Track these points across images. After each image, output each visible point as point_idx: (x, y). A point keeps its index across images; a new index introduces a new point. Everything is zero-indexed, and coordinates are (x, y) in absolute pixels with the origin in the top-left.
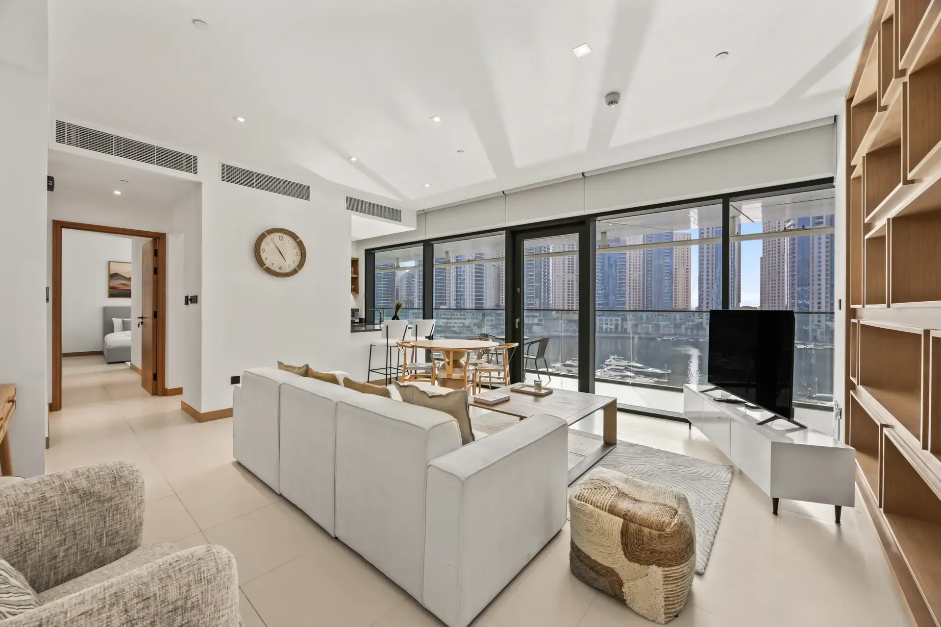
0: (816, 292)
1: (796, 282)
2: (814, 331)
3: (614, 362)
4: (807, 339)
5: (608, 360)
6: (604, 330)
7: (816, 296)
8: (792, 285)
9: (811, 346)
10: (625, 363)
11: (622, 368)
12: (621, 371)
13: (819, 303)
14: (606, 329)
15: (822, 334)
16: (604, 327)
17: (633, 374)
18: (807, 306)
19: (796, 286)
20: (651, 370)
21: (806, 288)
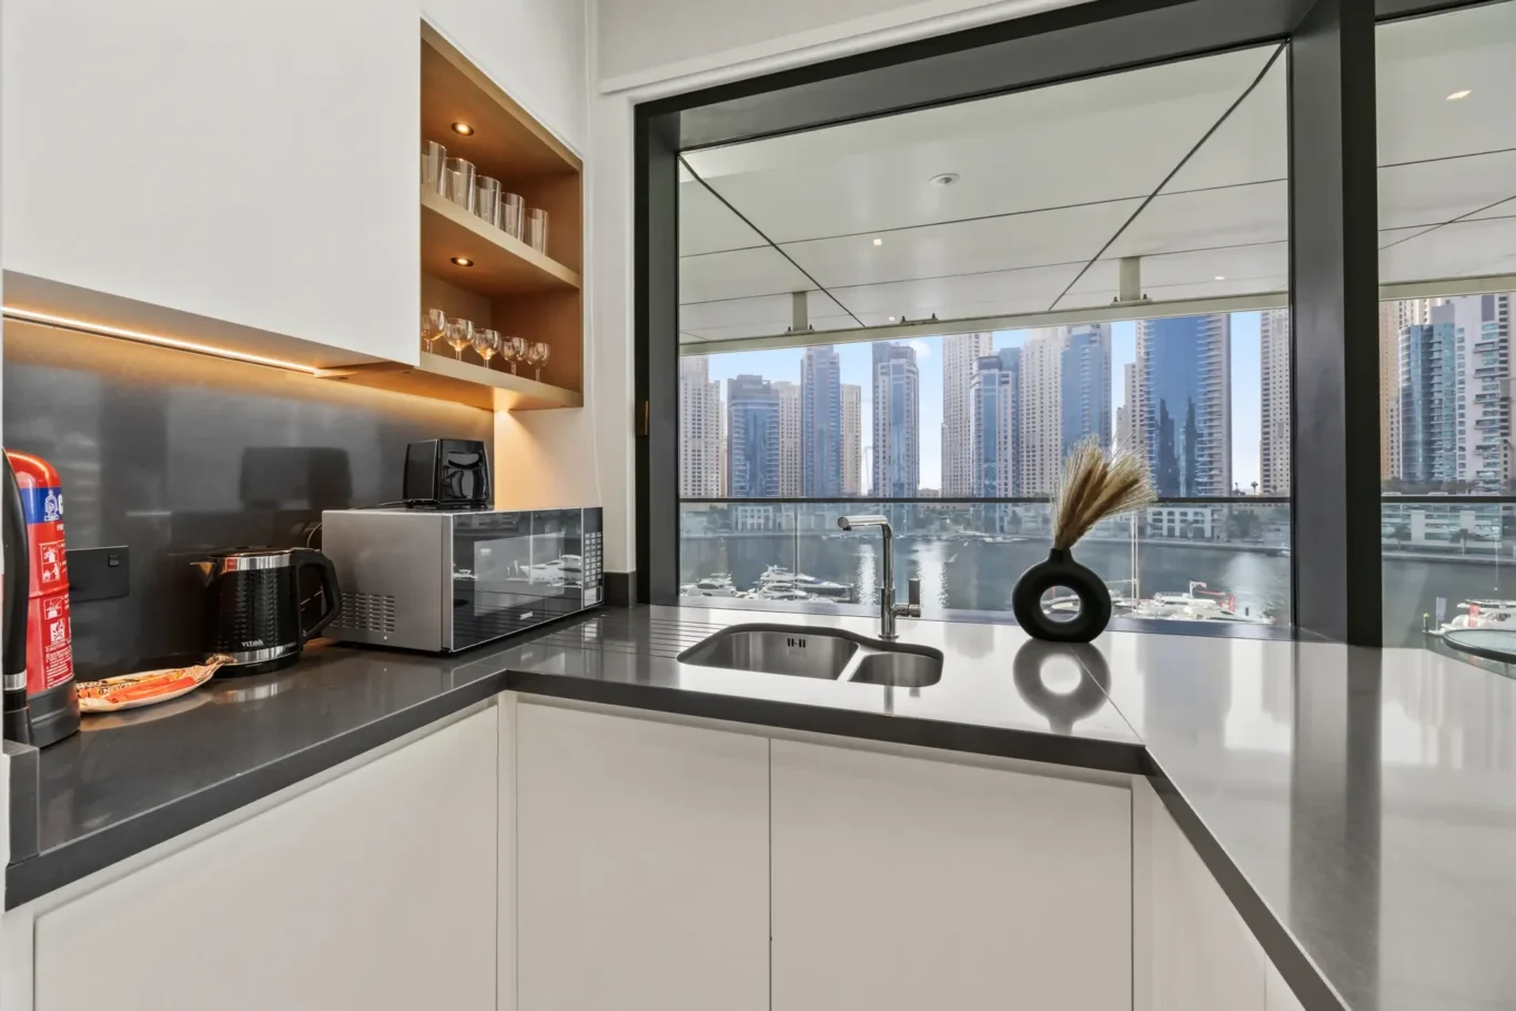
0: (1003, 470)
1: (982, 457)
2: (1002, 519)
3: (774, 577)
4: (994, 530)
5: (765, 574)
6: (749, 527)
7: (1003, 475)
8: (979, 460)
9: (999, 539)
10: (789, 577)
11: (789, 585)
12: (788, 589)
13: (1006, 484)
14: (752, 525)
15: (1009, 523)
16: (749, 521)
17: (803, 594)
18: (994, 487)
19: (982, 462)
20: (826, 584)
21: (992, 465)
